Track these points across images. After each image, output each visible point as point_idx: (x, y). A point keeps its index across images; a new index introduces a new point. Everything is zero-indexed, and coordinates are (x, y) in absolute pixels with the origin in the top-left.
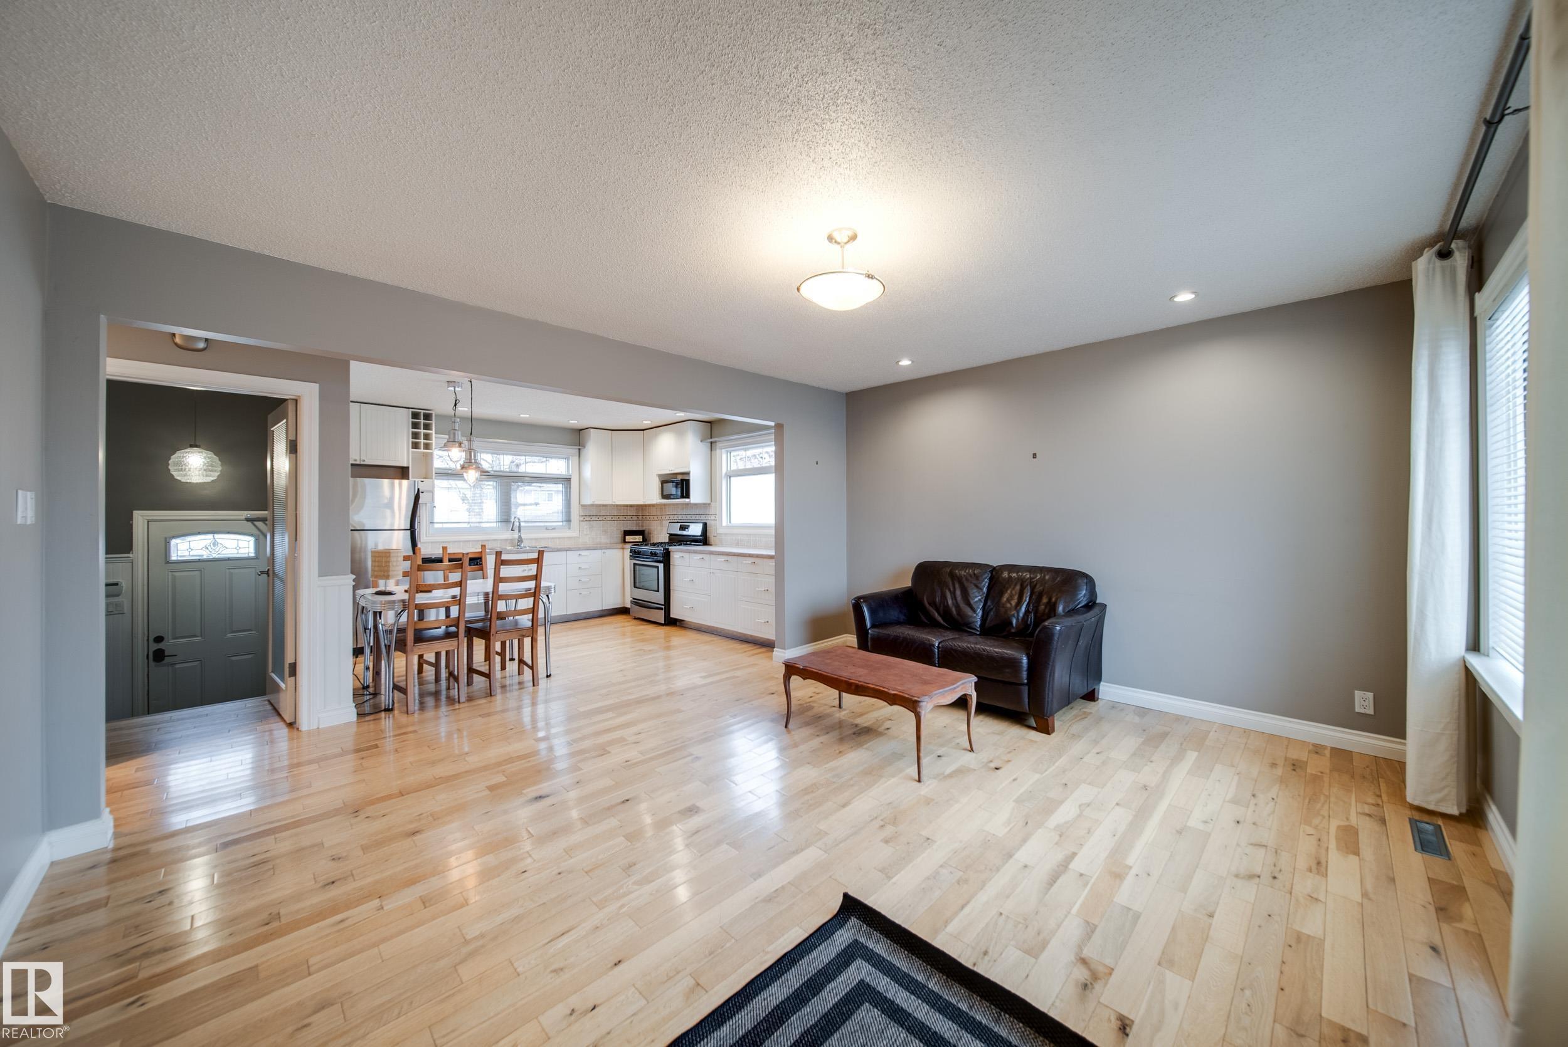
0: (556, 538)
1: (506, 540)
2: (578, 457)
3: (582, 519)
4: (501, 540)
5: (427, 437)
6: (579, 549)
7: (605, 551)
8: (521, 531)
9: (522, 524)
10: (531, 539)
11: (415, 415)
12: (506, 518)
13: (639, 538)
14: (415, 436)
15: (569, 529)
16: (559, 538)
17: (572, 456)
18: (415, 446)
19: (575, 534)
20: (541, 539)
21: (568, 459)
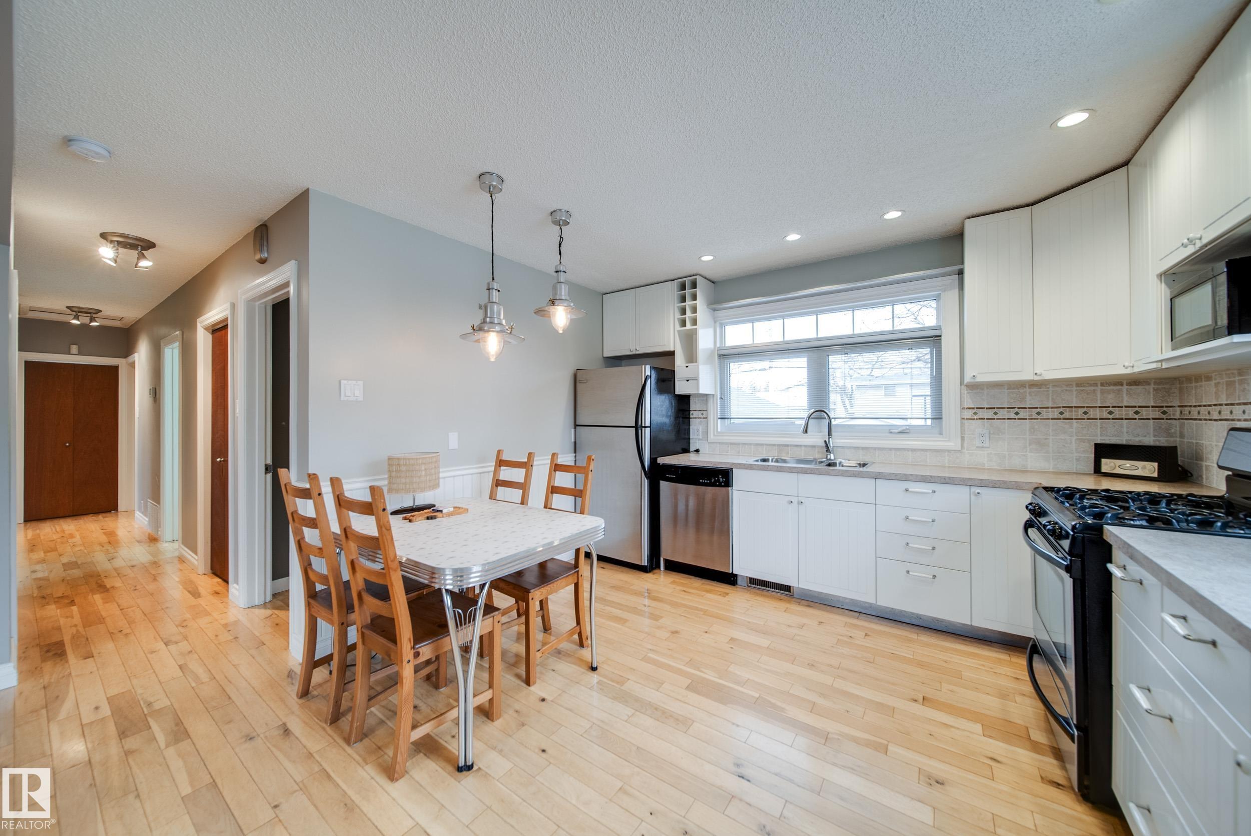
0: (908, 450)
1: (813, 447)
2: (956, 291)
3: (969, 414)
4: (806, 446)
5: (694, 310)
6: (905, 478)
7: (978, 490)
8: (833, 434)
9: (834, 422)
10: (857, 448)
11: (683, 287)
12: (820, 413)
13: (1150, 468)
14: (683, 311)
15: (941, 434)
16: (913, 450)
17: (945, 291)
18: (683, 323)
19: (953, 444)
20: (875, 449)
21: (937, 298)
